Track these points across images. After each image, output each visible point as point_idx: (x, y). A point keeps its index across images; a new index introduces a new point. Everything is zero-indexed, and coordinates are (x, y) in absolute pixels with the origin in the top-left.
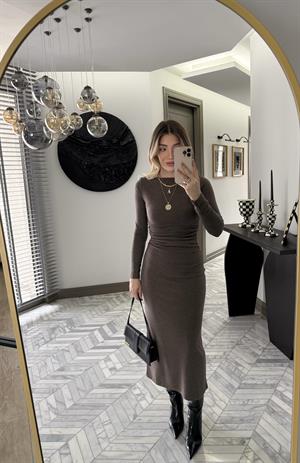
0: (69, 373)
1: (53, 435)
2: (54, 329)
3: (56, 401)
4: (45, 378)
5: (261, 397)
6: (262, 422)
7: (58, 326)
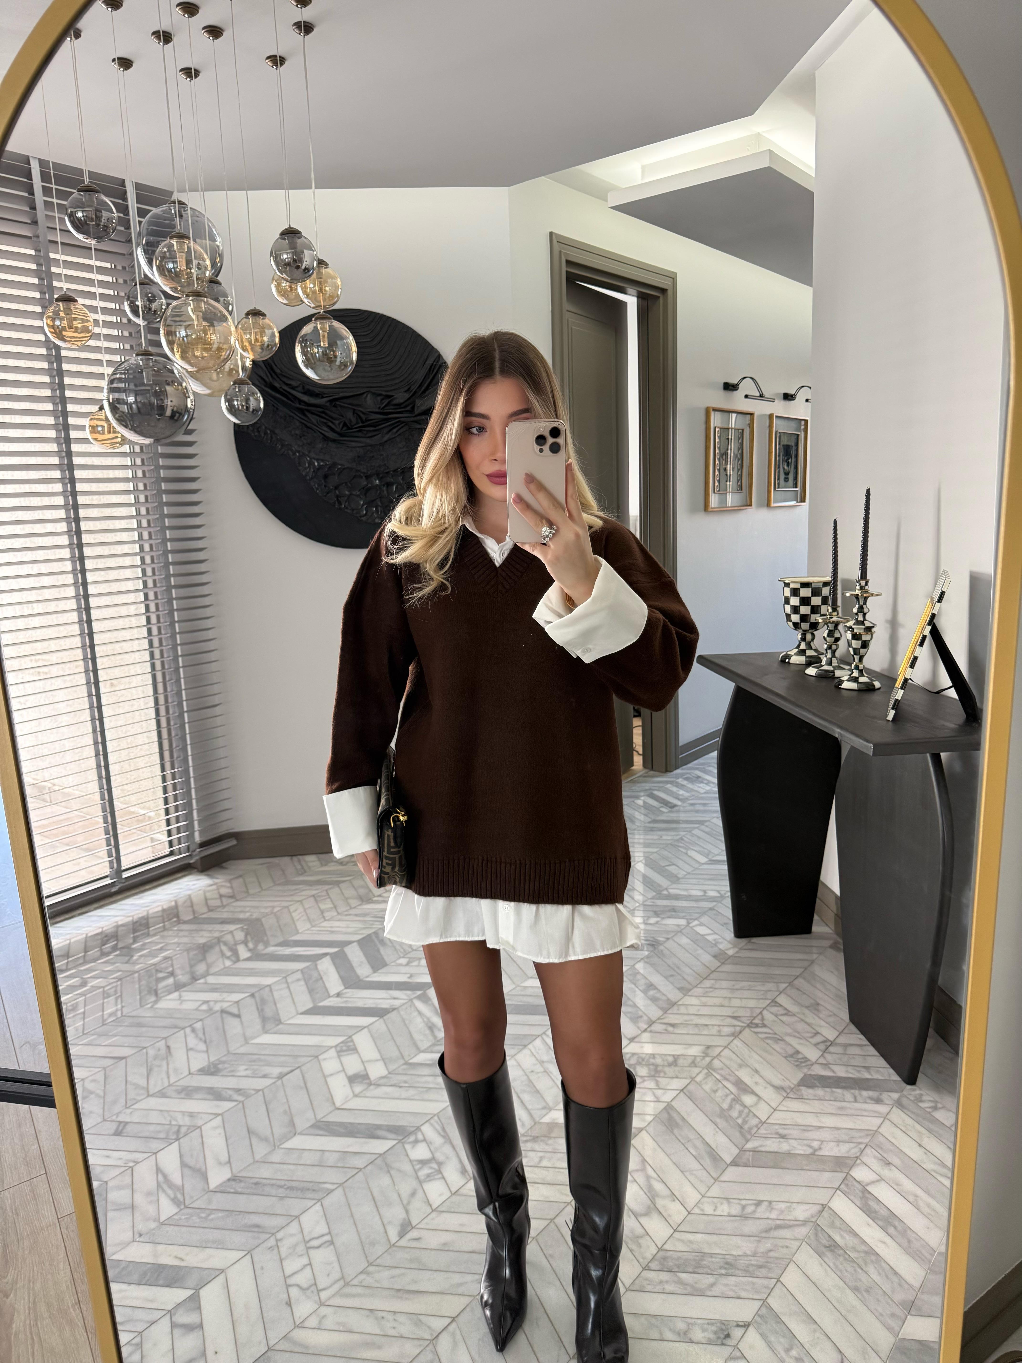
0: (232, 1083)
1: (159, 1267)
5: (798, 1197)
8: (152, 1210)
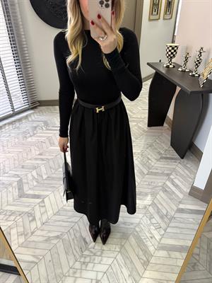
0: (45, 157)
1: (35, 195)
2: (36, 127)
3: (37, 174)
4: (30, 159)
5: (160, 181)
6: (158, 197)
7: (38, 126)
8: (32, 183)
